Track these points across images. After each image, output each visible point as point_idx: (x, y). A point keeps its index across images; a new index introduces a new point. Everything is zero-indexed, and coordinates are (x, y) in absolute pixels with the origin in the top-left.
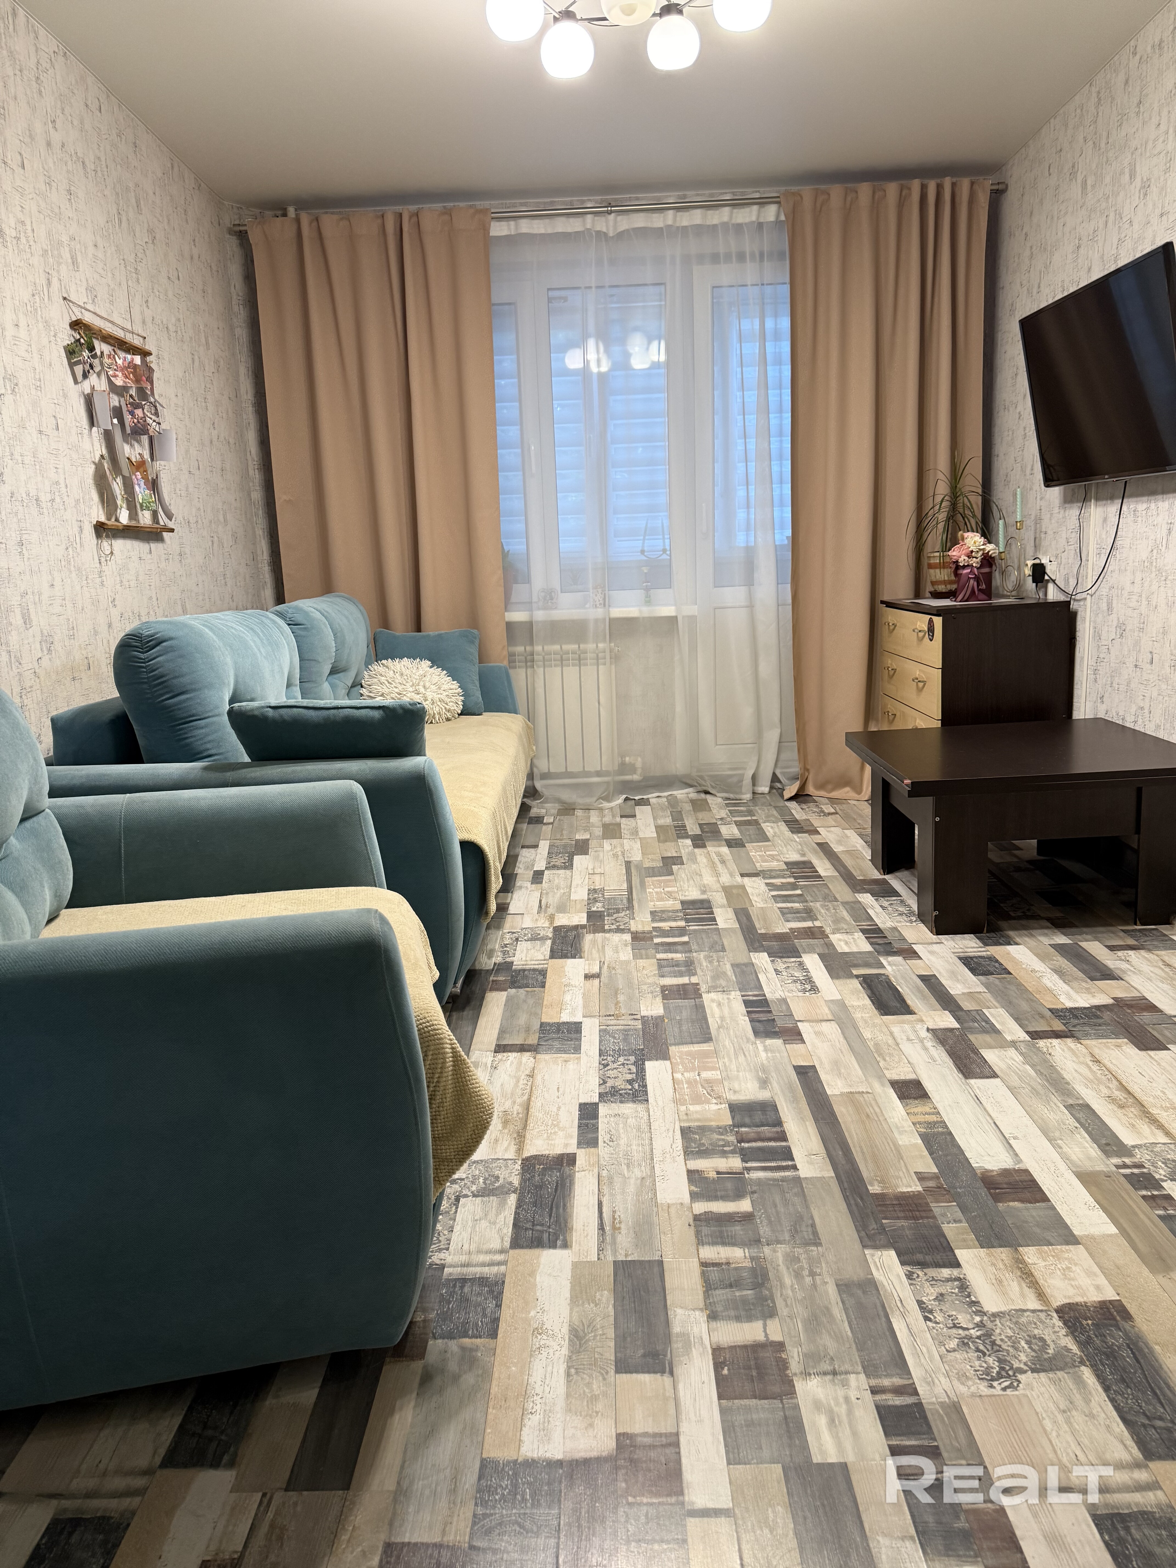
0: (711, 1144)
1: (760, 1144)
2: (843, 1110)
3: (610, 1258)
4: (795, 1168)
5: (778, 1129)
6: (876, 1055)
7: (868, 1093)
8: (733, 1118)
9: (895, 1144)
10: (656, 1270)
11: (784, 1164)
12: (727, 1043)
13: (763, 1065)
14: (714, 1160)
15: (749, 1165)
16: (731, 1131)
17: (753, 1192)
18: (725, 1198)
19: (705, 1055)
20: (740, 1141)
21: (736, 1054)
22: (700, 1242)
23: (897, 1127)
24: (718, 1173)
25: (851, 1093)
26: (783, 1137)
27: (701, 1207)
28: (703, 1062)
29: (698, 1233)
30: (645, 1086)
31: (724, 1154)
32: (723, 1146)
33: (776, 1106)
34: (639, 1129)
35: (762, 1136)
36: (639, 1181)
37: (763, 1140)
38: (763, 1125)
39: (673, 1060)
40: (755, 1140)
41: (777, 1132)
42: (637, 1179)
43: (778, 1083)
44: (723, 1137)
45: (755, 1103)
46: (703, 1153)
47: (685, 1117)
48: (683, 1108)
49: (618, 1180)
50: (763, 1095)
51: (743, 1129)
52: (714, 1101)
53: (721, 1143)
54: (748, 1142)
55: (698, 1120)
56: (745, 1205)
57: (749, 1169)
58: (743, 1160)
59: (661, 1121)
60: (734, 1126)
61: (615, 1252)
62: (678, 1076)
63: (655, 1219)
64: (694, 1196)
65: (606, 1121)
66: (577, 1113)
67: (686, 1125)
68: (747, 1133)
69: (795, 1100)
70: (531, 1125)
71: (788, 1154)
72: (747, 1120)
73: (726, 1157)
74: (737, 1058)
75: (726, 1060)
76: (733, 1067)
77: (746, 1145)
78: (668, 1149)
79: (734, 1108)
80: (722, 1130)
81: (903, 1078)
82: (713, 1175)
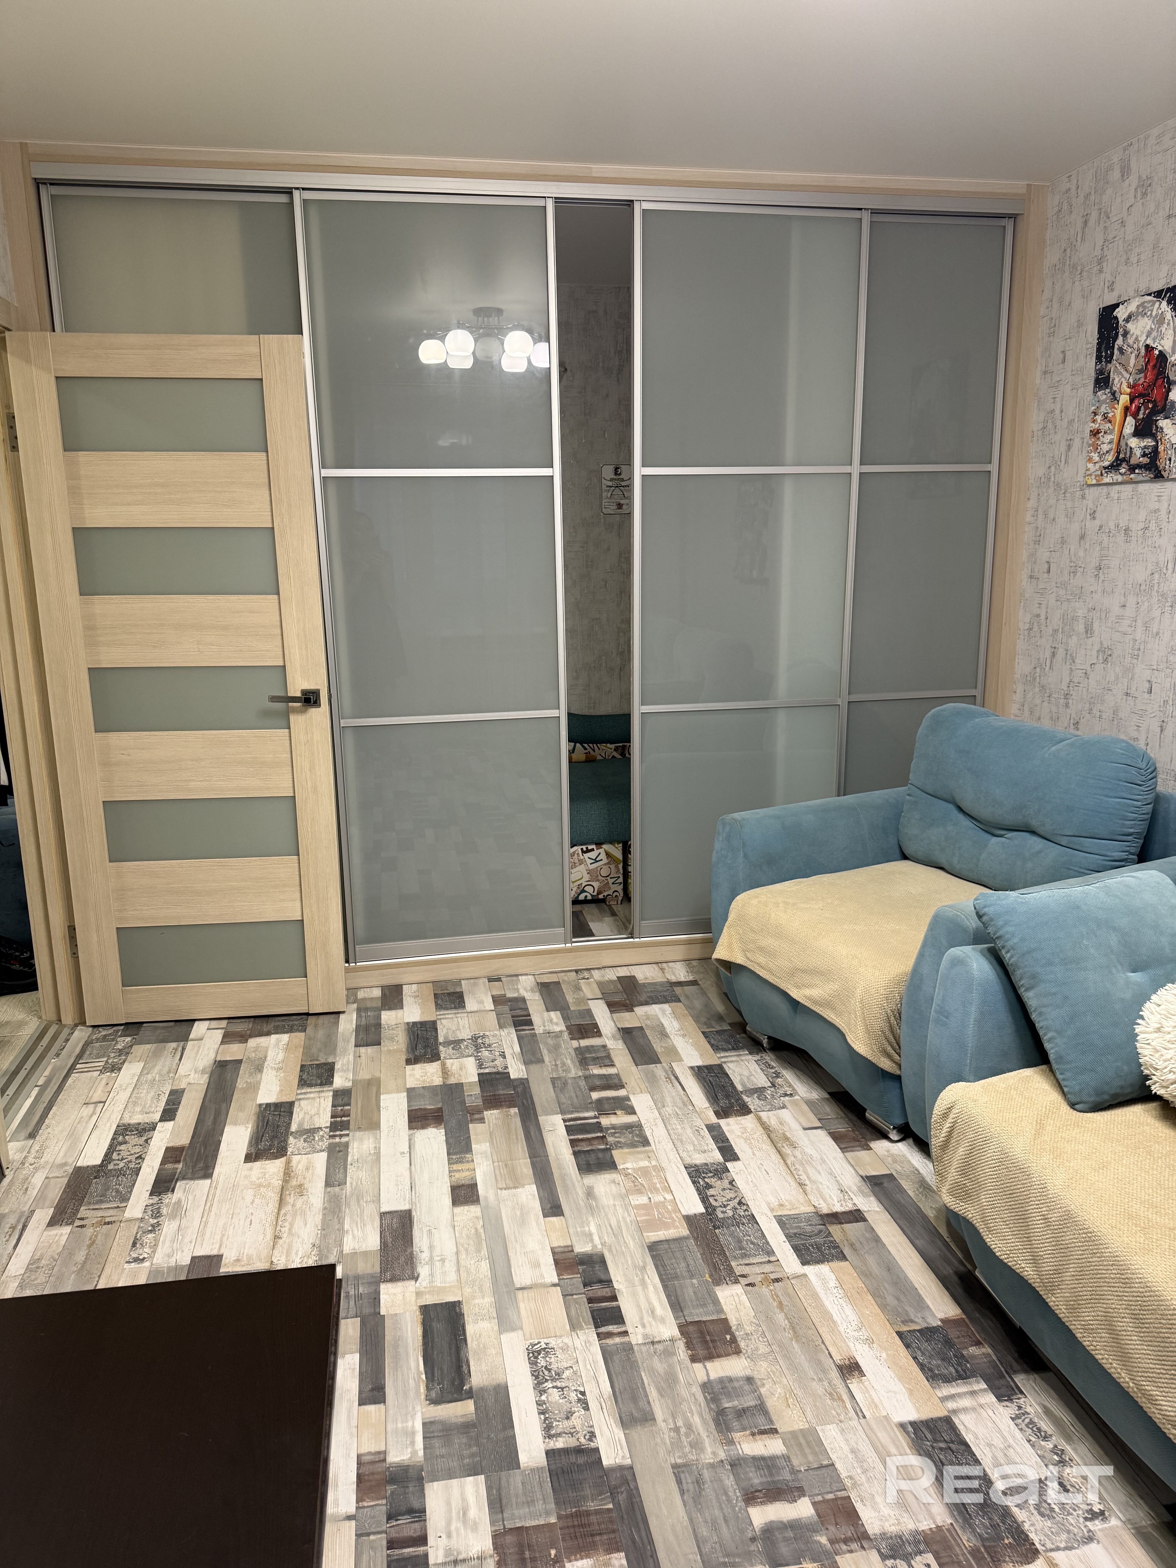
0: (624, 1134)
1: (589, 1136)
2: (525, 1170)
3: (664, 1064)
4: (564, 1121)
5: (576, 1149)
6: (483, 1235)
7: (501, 1189)
8: (612, 1156)
9: (492, 1143)
10: (638, 1062)
11: (572, 1123)
12: (631, 1244)
13: (593, 1215)
14: (620, 1122)
15: (595, 1120)
16: (611, 1145)
17: (591, 1103)
18: (608, 1099)
19: (652, 1225)
20: (604, 1137)
21: (620, 1227)
22: (618, 1075)
23: (486, 1157)
24: (615, 1114)
25: (515, 1188)
26: (573, 1143)
27: (622, 1093)
28: (649, 1215)
29: (620, 1079)
30: (694, 1182)
31: (614, 1127)
32: (615, 1133)
33: (579, 1170)
34: (681, 1141)
35: (587, 1143)
36: (666, 1105)
37: (588, 1139)
38: (588, 1151)
39: (680, 1216)
40: (593, 1138)
41: (577, 1146)
42: (668, 1106)
43: (577, 1193)
44: (617, 1140)
45: (597, 1172)
46: (629, 1127)
47: (650, 1155)
48: (654, 1163)
49: (680, 1104)
50: (591, 1180)
51: (603, 1147)
52: (630, 1171)
53: (617, 1135)
54: (598, 1137)
55: (638, 1153)
56: (595, 1095)
57: (595, 1117)
58: (600, 1123)
59: (667, 1150)
60: (610, 1150)
61: (663, 1067)
62: (669, 1197)
63: (647, 1085)
64: (628, 1099)
65: (710, 1146)
66: (736, 1151)
67: (647, 1148)
68: (600, 1144)
69: (563, 1177)
70: (765, 1137)
71: (570, 1130)
72: (600, 1155)
73: (611, 1124)
74: (618, 1222)
75: (628, 1219)
76: (620, 1210)
77: (599, 1134)
78: (654, 1128)
79: (611, 1166)
80: (618, 1145)
81: (466, 1208)
82: (619, 1112)
